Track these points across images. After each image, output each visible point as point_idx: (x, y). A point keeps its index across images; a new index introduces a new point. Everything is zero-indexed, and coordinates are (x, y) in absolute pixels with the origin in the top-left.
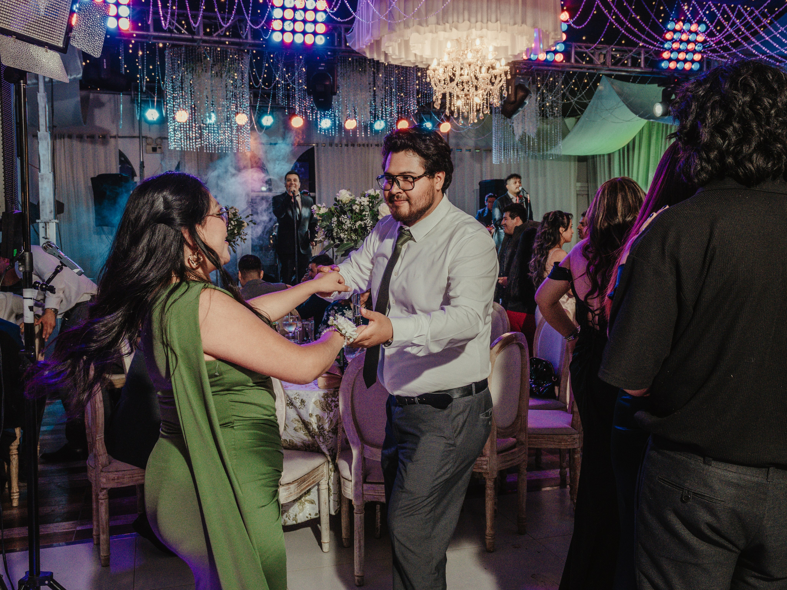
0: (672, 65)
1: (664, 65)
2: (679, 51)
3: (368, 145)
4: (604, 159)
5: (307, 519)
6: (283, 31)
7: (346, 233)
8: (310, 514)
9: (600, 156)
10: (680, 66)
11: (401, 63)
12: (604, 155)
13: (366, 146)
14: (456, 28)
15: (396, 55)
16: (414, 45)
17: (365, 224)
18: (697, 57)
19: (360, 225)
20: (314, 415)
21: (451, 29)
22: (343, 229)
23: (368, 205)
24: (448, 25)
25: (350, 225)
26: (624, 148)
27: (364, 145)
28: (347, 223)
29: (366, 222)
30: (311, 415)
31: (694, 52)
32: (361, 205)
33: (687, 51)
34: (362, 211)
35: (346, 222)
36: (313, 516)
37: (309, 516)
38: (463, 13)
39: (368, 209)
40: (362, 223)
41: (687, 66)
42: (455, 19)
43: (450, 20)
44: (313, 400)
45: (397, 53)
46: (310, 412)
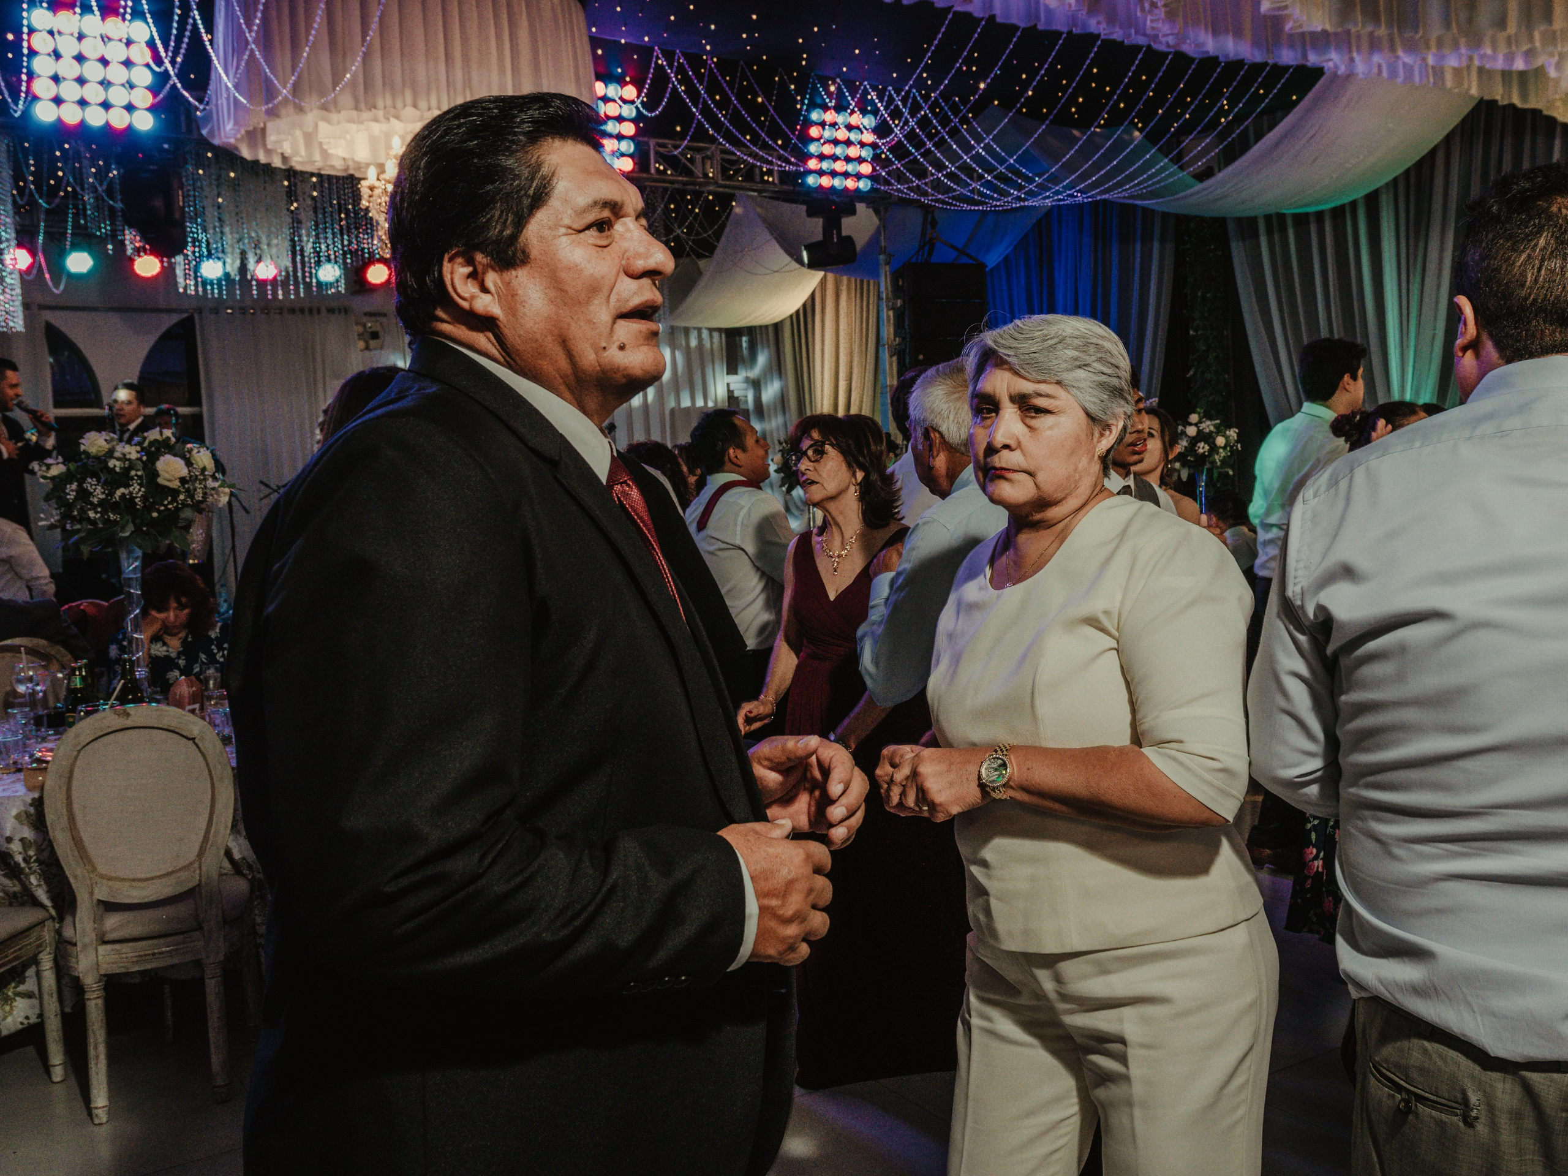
0: (825, 181)
1: (811, 180)
2: (835, 158)
3: (311, 311)
4: (768, 333)
5: (20, 1027)
6: (58, 101)
7: (99, 509)
8: (27, 1018)
9: (761, 327)
10: (837, 182)
11: (319, 169)
12: (766, 327)
13: (307, 312)
14: (397, 117)
15: (301, 156)
16: (327, 140)
17: (131, 493)
18: (866, 169)
19: (123, 494)
20: (17, 837)
21: (388, 119)
22: (92, 504)
23: (140, 459)
24: (380, 113)
25: (103, 496)
26: (798, 312)
27: (302, 311)
28: (99, 493)
29: (131, 489)
30: (9, 840)
31: (860, 160)
32: (123, 458)
33: (848, 159)
34: (126, 471)
35: (95, 490)
36: (33, 1020)
37: (26, 1022)
38: (403, 93)
39: (140, 465)
40: (126, 492)
41: (850, 184)
42: (389, 102)
43: (380, 103)
44: (14, 812)
45: (303, 152)
46: (8, 834)
